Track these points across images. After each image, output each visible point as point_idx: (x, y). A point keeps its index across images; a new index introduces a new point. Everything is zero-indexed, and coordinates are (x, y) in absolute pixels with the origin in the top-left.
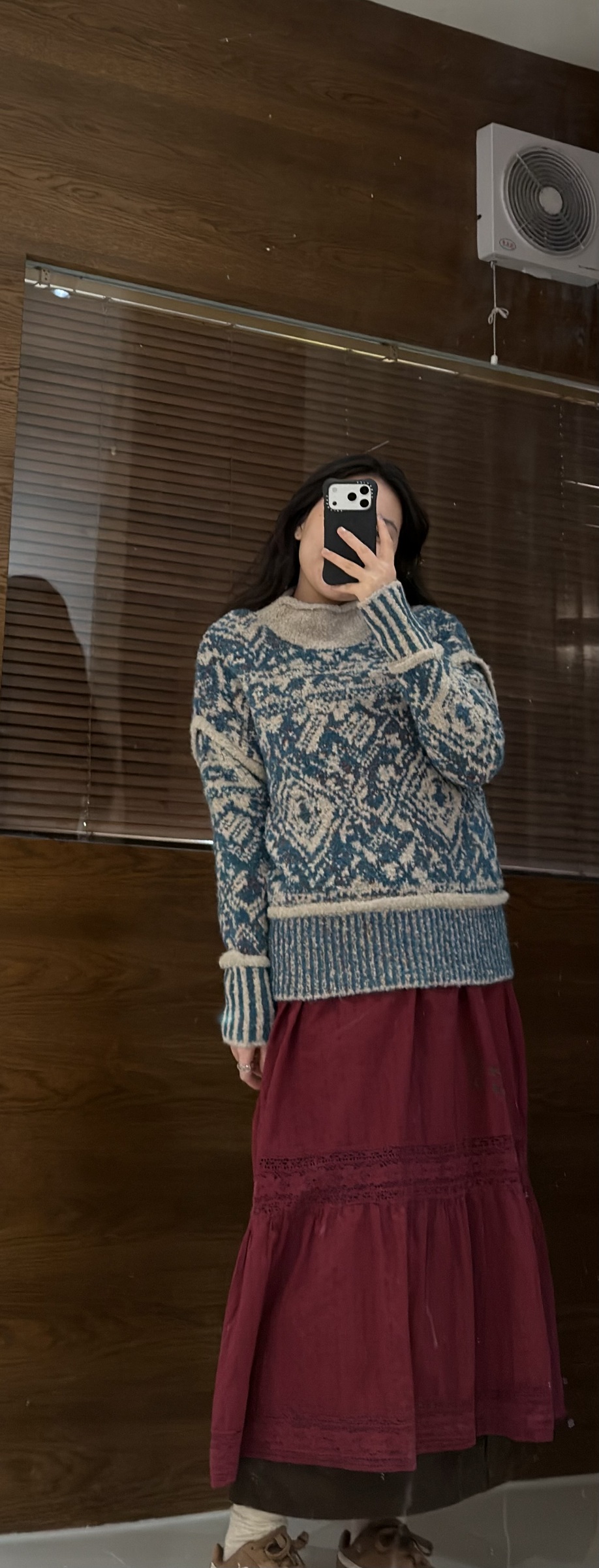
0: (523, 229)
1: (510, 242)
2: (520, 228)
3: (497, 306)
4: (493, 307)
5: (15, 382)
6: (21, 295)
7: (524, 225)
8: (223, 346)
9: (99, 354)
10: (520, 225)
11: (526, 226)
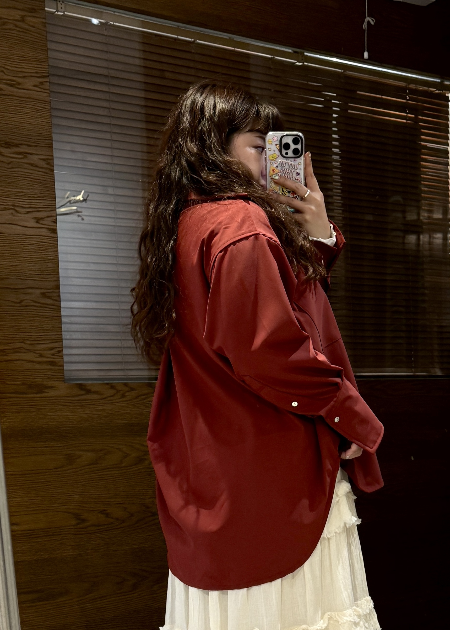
3: (368, 17)
5: (47, 86)
6: (44, 21)
8: (188, 56)
9: (104, 64)
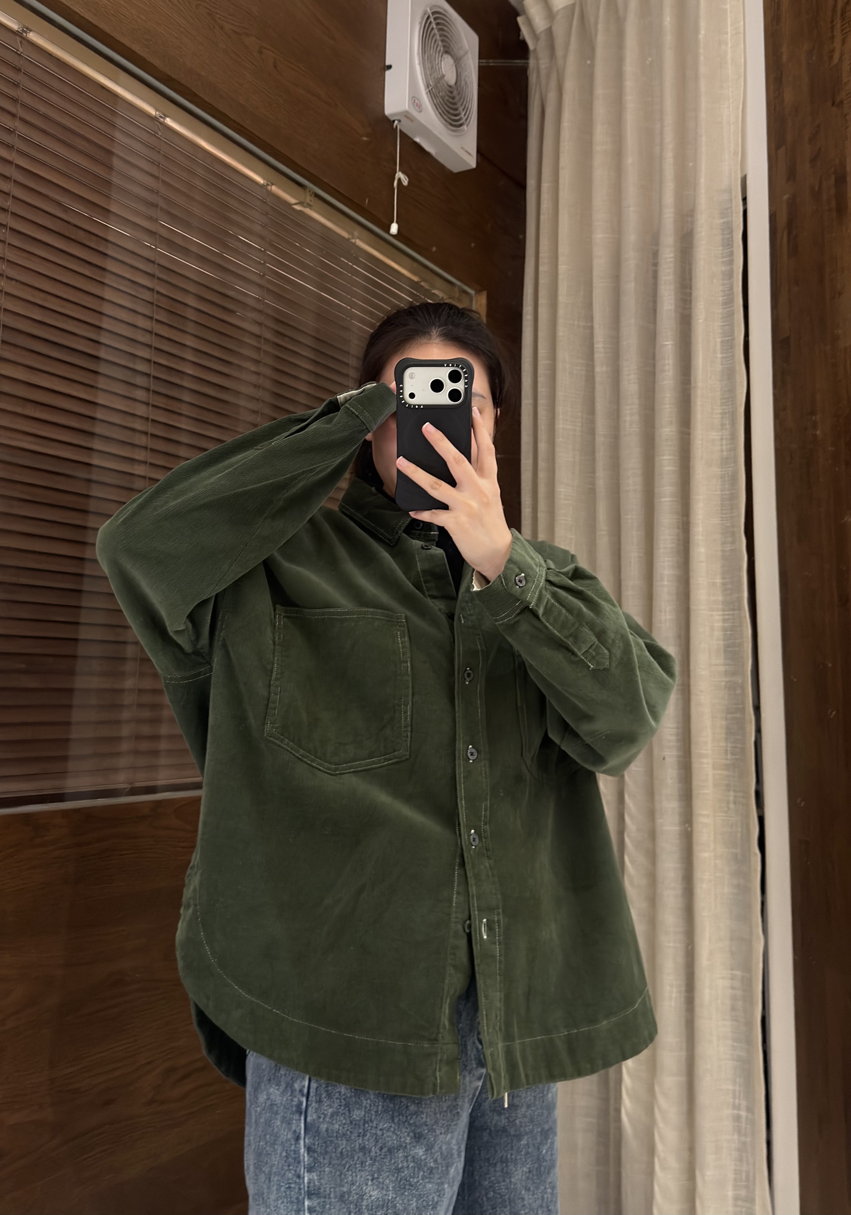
0: (429, 91)
1: (419, 103)
2: (428, 90)
3: (400, 170)
4: (396, 172)
7: (430, 88)
10: (428, 87)
11: (432, 89)
